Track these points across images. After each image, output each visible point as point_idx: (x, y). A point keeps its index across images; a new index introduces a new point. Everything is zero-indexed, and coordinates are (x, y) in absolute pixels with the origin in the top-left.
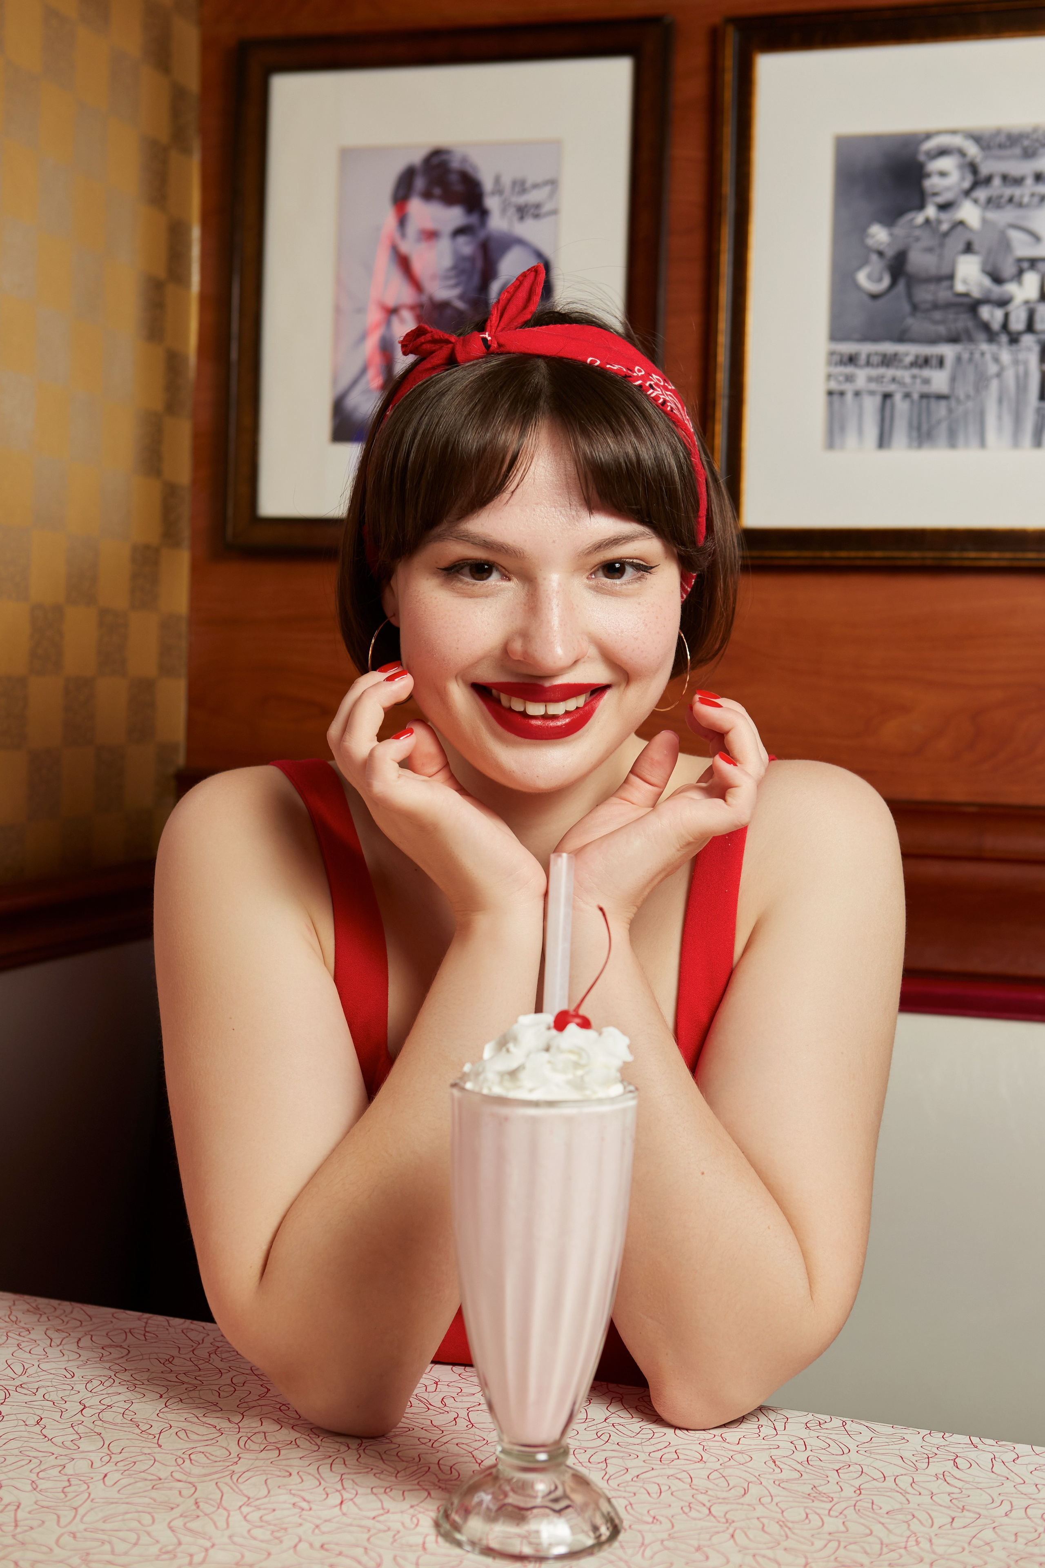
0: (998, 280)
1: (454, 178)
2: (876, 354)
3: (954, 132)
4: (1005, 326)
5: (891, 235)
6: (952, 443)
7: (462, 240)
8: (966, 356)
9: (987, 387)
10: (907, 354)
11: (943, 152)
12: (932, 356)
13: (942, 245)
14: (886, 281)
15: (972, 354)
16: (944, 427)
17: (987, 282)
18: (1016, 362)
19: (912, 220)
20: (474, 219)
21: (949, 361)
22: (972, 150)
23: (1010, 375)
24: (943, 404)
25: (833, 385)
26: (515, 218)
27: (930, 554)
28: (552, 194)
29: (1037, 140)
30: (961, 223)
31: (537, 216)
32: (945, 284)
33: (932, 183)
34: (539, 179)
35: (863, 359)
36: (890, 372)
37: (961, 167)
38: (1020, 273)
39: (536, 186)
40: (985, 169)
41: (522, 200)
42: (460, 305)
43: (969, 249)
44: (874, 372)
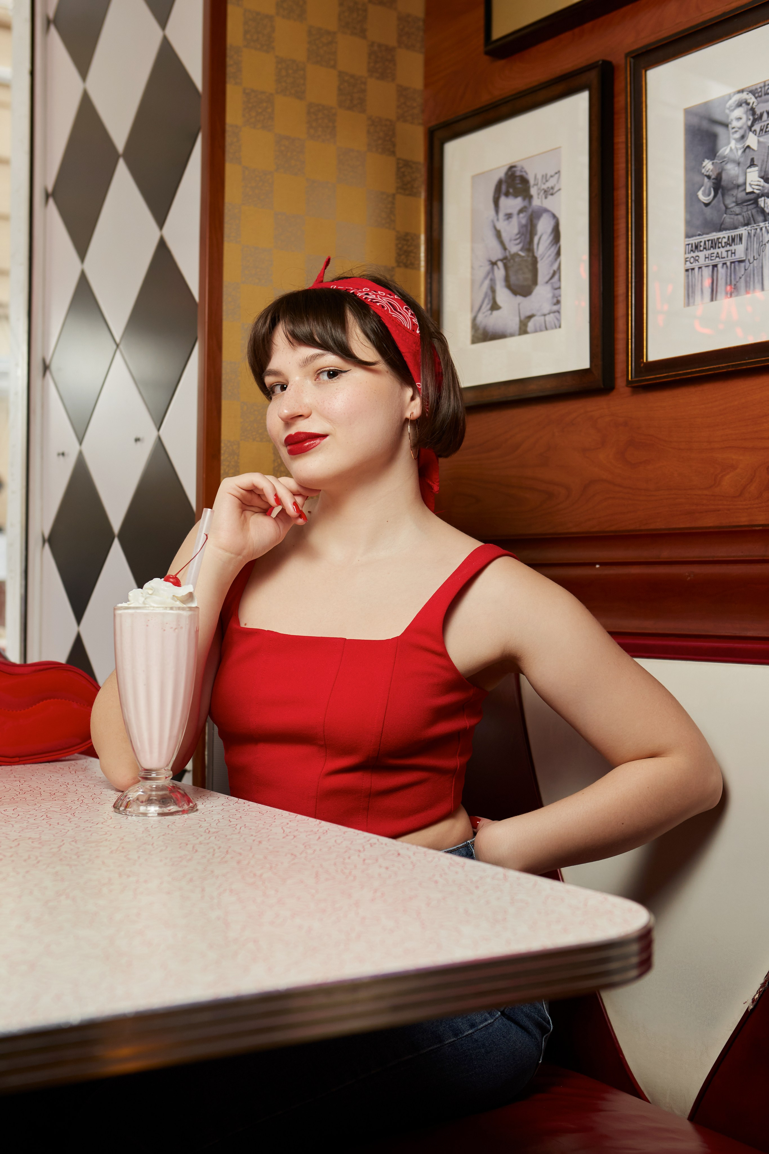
0: (767, 180)
1: (518, 180)
2: (709, 241)
3: (743, 91)
5: (713, 164)
6: (747, 290)
7: (521, 215)
8: (753, 233)
9: (764, 251)
11: (738, 105)
12: (737, 236)
14: (712, 194)
15: (756, 230)
16: (743, 281)
17: (762, 182)
19: (724, 152)
20: (526, 203)
21: (745, 238)
22: (752, 99)
24: (742, 265)
25: (689, 265)
26: (544, 197)
28: (559, 180)
30: (749, 148)
31: (552, 194)
32: (742, 188)
34: (552, 173)
35: (702, 245)
36: (716, 251)
37: (747, 112)
39: (552, 176)
41: (546, 186)
42: (522, 254)
43: (753, 163)
44: (707, 253)
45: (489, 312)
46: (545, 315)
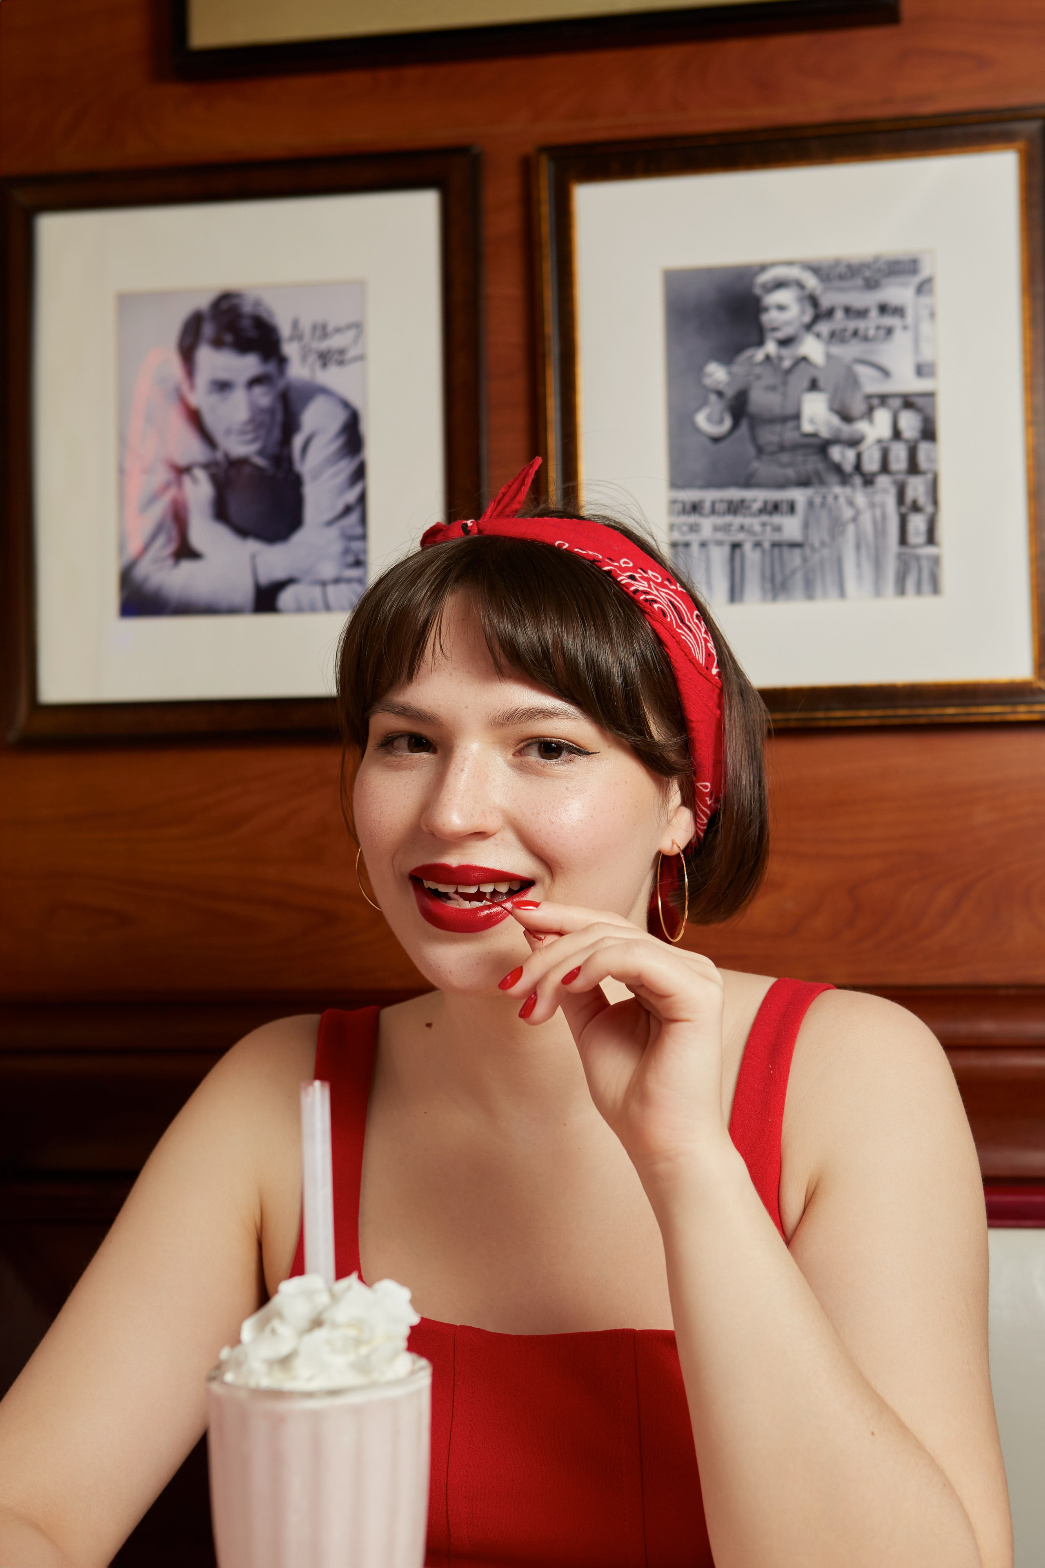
0: (847, 418)
1: (246, 323)
2: (722, 501)
3: (790, 263)
4: (858, 467)
5: (730, 373)
6: (810, 595)
7: (258, 390)
8: (818, 500)
9: (842, 533)
10: (755, 501)
11: (780, 284)
12: (782, 501)
13: (785, 383)
14: (728, 423)
15: (824, 498)
16: (799, 577)
17: (836, 421)
18: (872, 505)
19: (752, 357)
20: (271, 368)
21: (800, 507)
22: (811, 282)
23: (866, 519)
24: (797, 552)
25: (677, 536)
26: (318, 365)
27: (794, 715)
28: (357, 339)
29: (879, 270)
30: (804, 359)
31: (341, 363)
32: (791, 424)
33: (771, 317)
34: (342, 321)
35: (707, 506)
36: (737, 520)
37: (800, 300)
38: (870, 410)
39: (338, 330)
40: (826, 302)
41: (324, 345)
42: (260, 461)
43: (814, 386)
44: (721, 521)
45: (170, 562)
46: (324, 584)
